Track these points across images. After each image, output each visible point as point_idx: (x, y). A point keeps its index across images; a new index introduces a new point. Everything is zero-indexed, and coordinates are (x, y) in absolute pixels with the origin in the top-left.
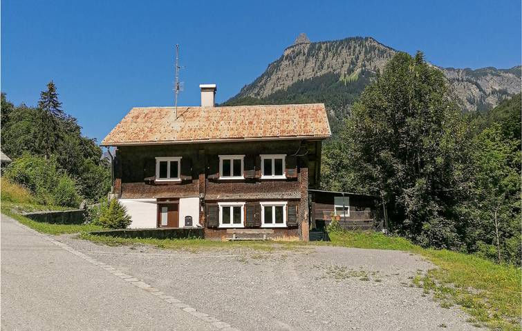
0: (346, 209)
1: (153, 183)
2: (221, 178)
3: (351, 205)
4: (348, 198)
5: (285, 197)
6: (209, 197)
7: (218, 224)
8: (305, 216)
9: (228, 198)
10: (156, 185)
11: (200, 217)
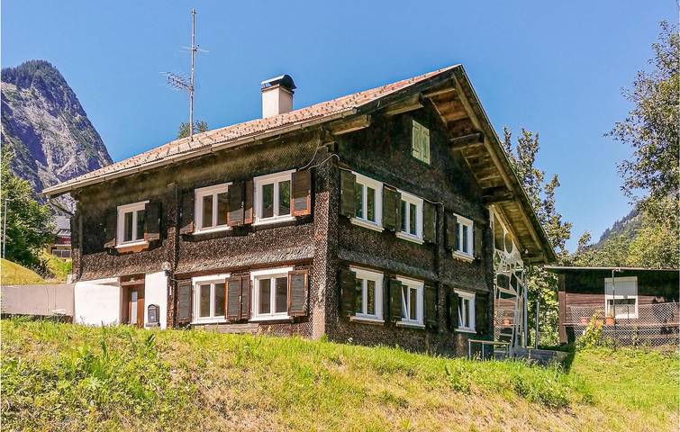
0: (631, 302)
1: (114, 252)
2: (197, 232)
3: (640, 293)
4: (636, 278)
5: (289, 258)
6: (183, 268)
7: (191, 318)
8: (320, 294)
9: (205, 268)
10: (119, 255)
11: (169, 305)
